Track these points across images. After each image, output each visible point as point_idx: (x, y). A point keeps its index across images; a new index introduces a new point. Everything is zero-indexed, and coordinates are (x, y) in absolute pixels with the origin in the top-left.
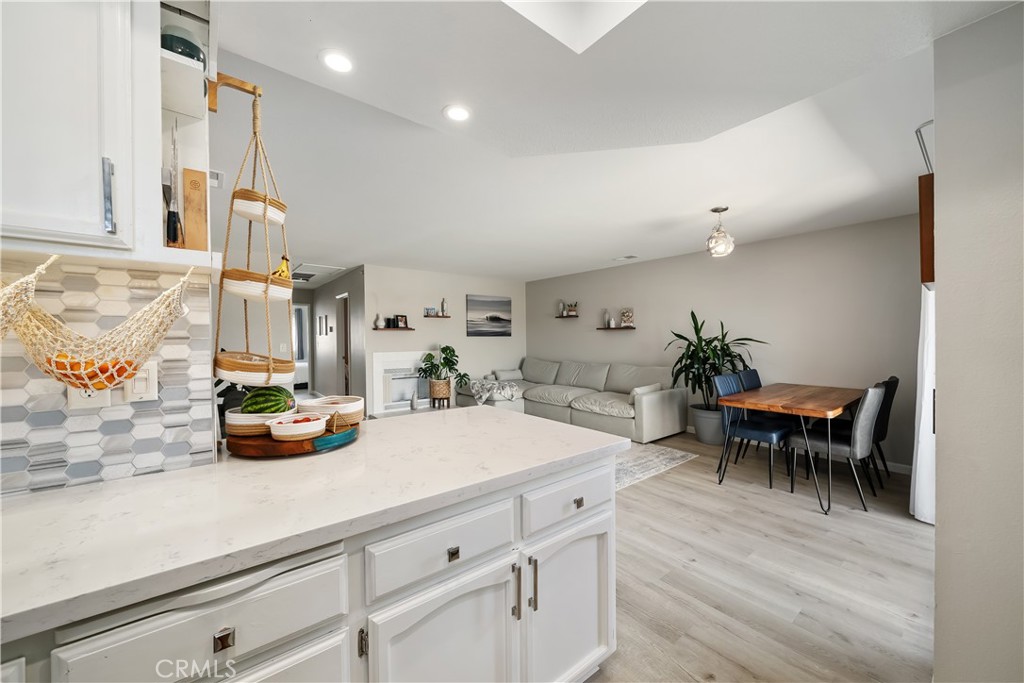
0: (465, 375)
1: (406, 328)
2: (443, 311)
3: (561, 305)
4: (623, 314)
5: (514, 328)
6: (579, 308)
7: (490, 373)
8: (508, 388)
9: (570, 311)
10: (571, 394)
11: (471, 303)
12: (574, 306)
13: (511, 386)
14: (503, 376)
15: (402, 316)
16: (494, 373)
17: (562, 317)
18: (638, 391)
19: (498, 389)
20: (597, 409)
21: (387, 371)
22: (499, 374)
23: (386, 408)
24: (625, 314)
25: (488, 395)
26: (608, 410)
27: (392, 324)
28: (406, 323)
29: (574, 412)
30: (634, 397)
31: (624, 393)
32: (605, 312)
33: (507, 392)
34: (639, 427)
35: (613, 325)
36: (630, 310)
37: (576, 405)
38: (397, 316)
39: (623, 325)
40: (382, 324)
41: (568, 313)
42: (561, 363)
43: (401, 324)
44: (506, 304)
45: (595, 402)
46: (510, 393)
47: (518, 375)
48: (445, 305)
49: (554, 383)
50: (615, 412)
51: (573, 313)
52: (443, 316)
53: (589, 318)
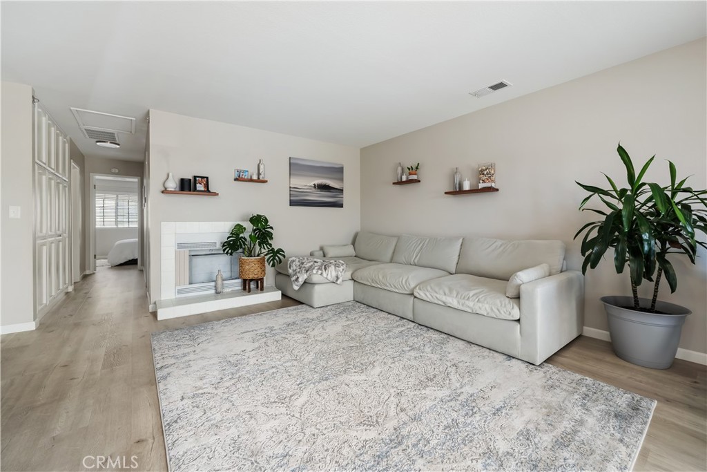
0: (280, 251)
1: (207, 191)
2: (259, 174)
3: (400, 169)
4: (482, 172)
5: (347, 198)
6: (421, 171)
7: (318, 249)
8: (332, 267)
9: (410, 174)
10: (412, 278)
11: (295, 167)
12: (414, 169)
13: (337, 266)
14: (331, 252)
15: (202, 177)
16: (322, 249)
17: (400, 183)
18: (523, 277)
19: (320, 269)
20: (453, 302)
21: (180, 246)
22: (327, 250)
23: (180, 292)
24: (484, 172)
25: (305, 276)
26: (471, 305)
27: (187, 186)
28: (207, 185)
29: (418, 304)
30: (519, 286)
31: (499, 279)
32: (455, 172)
33: (331, 273)
34: (528, 337)
35: (467, 187)
36: (492, 166)
37: (420, 293)
38: (195, 177)
39: (481, 186)
40: (173, 185)
41: (409, 179)
42: (399, 238)
43: (200, 187)
44: (338, 171)
45: (451, 290)
46: (334, 274)
47: (350, 250)
48: (262, 167)
49: (391, 261)
50: (484, 308)
51: (414, 177)
52: (259, 181)
53: (434, 181)
